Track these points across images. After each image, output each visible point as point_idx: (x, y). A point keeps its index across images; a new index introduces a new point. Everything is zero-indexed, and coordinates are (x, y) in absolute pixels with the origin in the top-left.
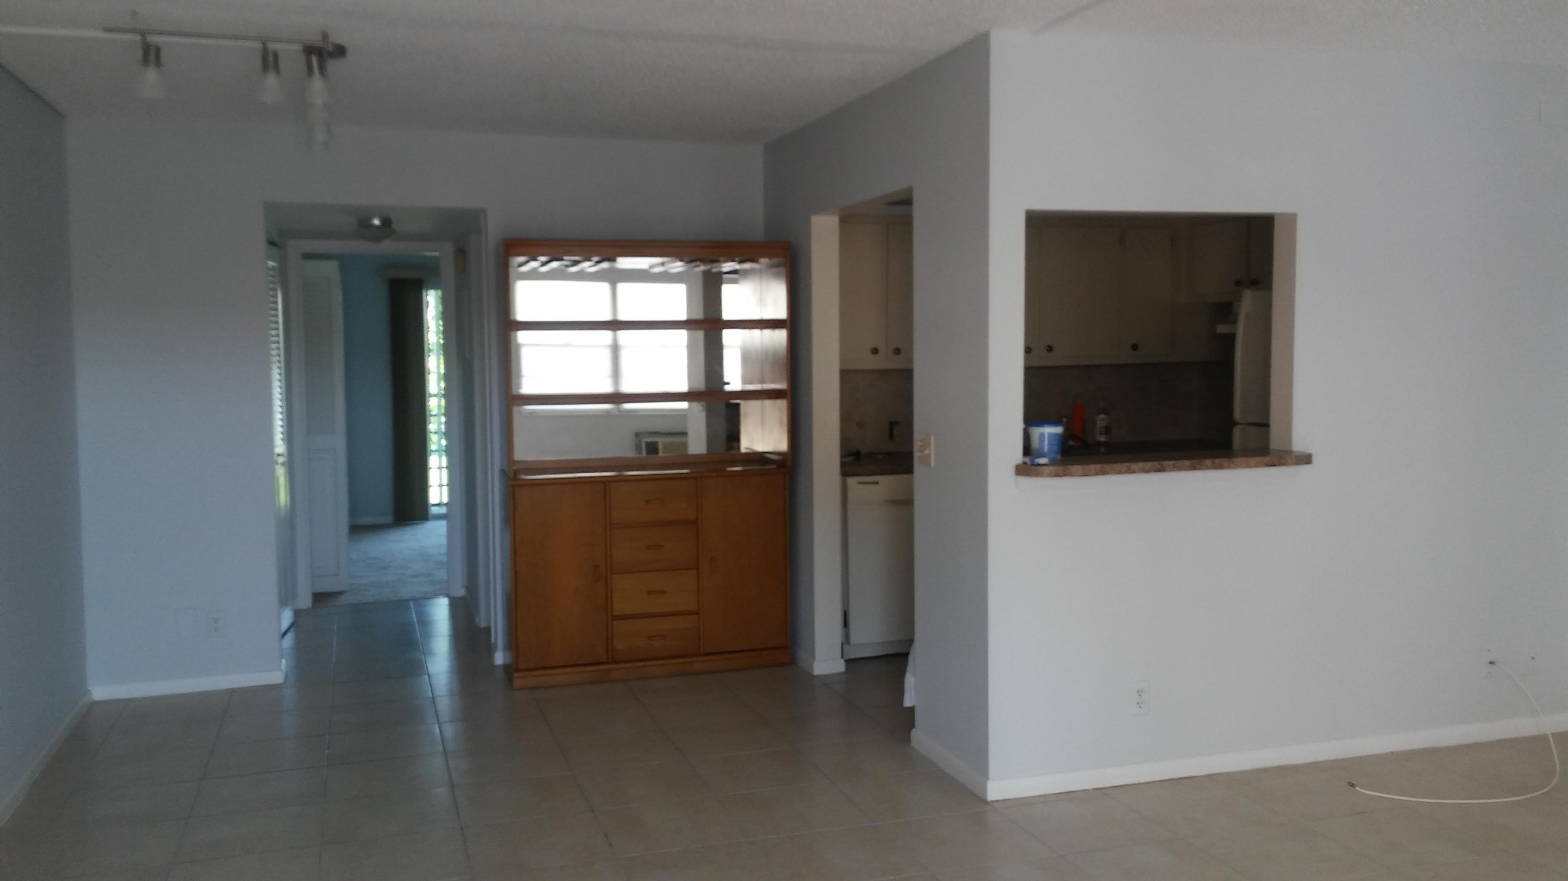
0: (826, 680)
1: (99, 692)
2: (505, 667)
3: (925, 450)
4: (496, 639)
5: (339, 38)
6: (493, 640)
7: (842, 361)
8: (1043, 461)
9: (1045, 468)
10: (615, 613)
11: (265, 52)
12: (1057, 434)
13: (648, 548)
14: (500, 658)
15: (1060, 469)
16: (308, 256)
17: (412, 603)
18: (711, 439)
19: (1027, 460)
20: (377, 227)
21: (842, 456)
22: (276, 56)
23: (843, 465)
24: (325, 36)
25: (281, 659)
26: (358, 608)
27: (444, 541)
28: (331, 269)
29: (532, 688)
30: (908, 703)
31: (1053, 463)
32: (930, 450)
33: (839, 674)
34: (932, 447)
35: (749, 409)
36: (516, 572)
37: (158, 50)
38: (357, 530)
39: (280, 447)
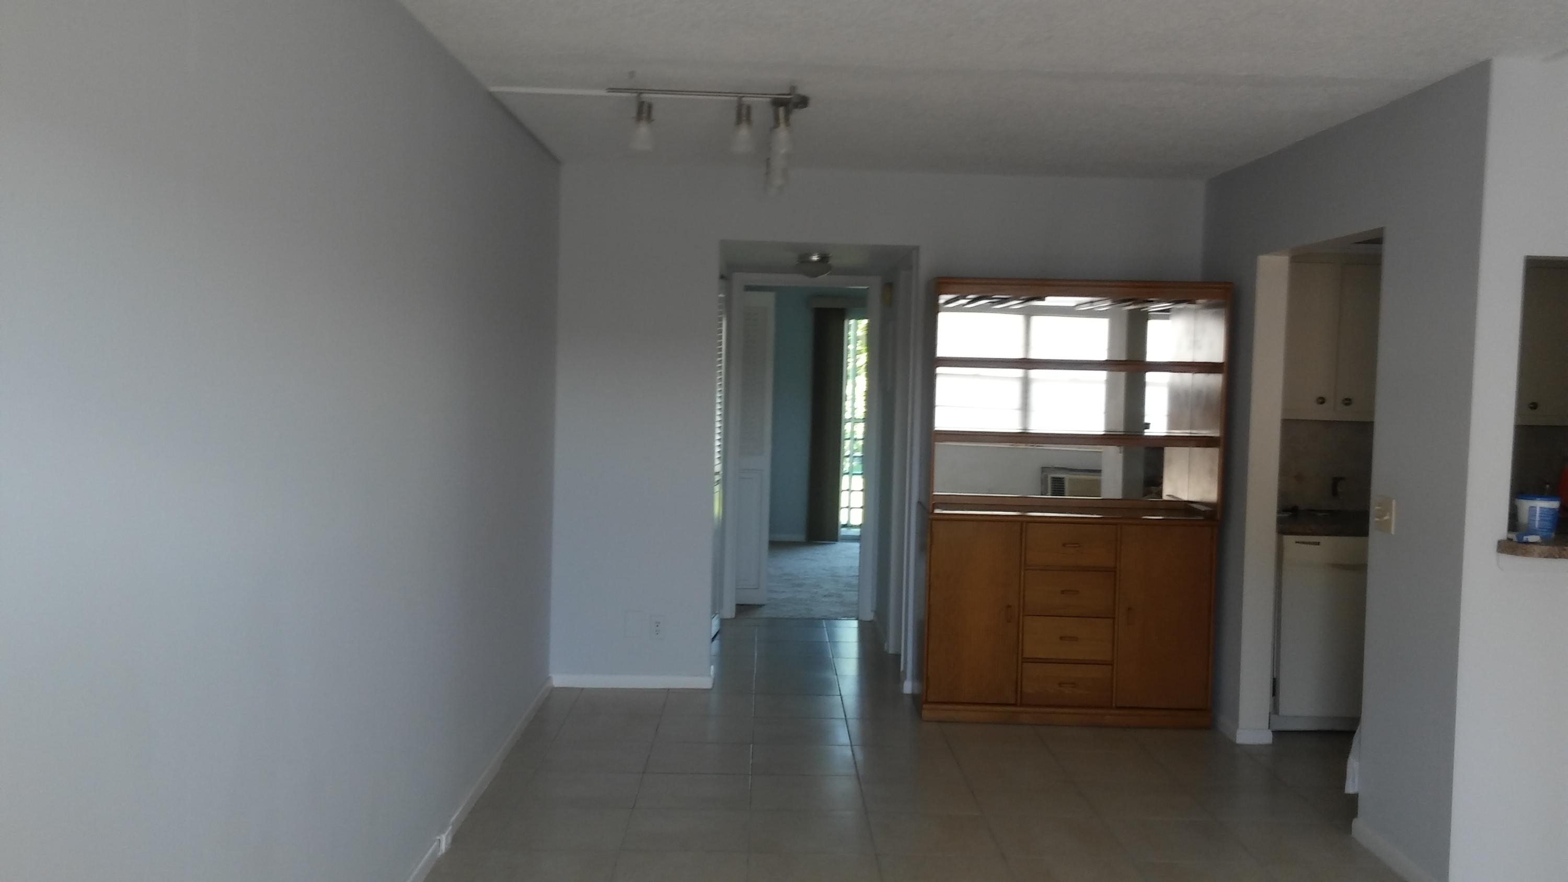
0: (1251, 751)
1: (559, 680)
2: (914, 696)
3: (1385, 516)
4: (905, 667)
5: (802, 91)
6: (902, 668)
7: (1285, 410)
8: (1532, 538)
9: (1535, 547)
10: (1026, 655)
11: (740, 106)
12: (1550, 509)
13: (1063, 592)
14: (908, 687)
15: (1556, 549)
16: (749, 288)
17: (824, 622)
18: (1127, 483)
19: (1513, 536)
20: (816, 262)
21: (1279, 512)
22: (749, 108)
23: (1280, 521)
24: (793, 88)
25: (710, 666)
26: (773, 622)
27: (856, 563)
28: (767, 300)
29: (940, 722)
30: (1350, 788)
31: (1545, 541)
32: (1391, 515)
33: (1266, 746)
34: (1394, 513)
35: (1172, 454)
36: (929, 606)
37: (650, 107)
38: (776, 545)
39: (718, 468)
